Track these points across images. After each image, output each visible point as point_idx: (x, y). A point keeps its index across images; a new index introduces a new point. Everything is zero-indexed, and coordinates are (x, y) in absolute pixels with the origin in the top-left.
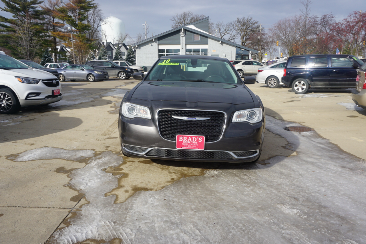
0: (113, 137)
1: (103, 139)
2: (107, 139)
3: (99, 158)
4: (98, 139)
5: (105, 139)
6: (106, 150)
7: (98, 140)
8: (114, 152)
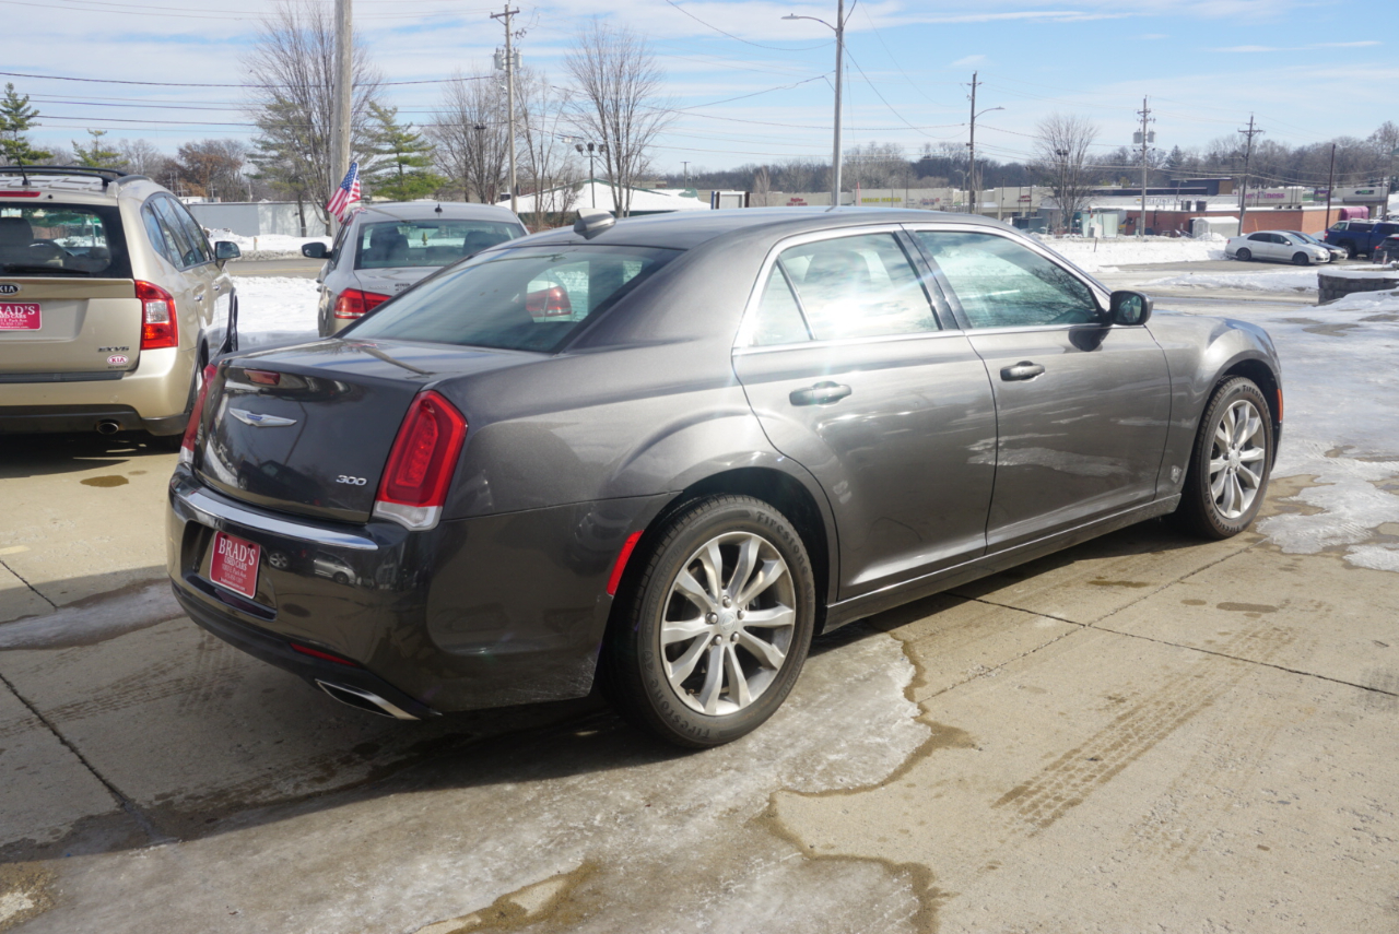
0: (1241, 613)
1: (1293, 609)
2: (1275, 605)
3: (1334, 537)
4: (1322, 611)
5: (1282, 607)
6: (1300, 560)
7: (1319, 606)
8: (1276, 548)
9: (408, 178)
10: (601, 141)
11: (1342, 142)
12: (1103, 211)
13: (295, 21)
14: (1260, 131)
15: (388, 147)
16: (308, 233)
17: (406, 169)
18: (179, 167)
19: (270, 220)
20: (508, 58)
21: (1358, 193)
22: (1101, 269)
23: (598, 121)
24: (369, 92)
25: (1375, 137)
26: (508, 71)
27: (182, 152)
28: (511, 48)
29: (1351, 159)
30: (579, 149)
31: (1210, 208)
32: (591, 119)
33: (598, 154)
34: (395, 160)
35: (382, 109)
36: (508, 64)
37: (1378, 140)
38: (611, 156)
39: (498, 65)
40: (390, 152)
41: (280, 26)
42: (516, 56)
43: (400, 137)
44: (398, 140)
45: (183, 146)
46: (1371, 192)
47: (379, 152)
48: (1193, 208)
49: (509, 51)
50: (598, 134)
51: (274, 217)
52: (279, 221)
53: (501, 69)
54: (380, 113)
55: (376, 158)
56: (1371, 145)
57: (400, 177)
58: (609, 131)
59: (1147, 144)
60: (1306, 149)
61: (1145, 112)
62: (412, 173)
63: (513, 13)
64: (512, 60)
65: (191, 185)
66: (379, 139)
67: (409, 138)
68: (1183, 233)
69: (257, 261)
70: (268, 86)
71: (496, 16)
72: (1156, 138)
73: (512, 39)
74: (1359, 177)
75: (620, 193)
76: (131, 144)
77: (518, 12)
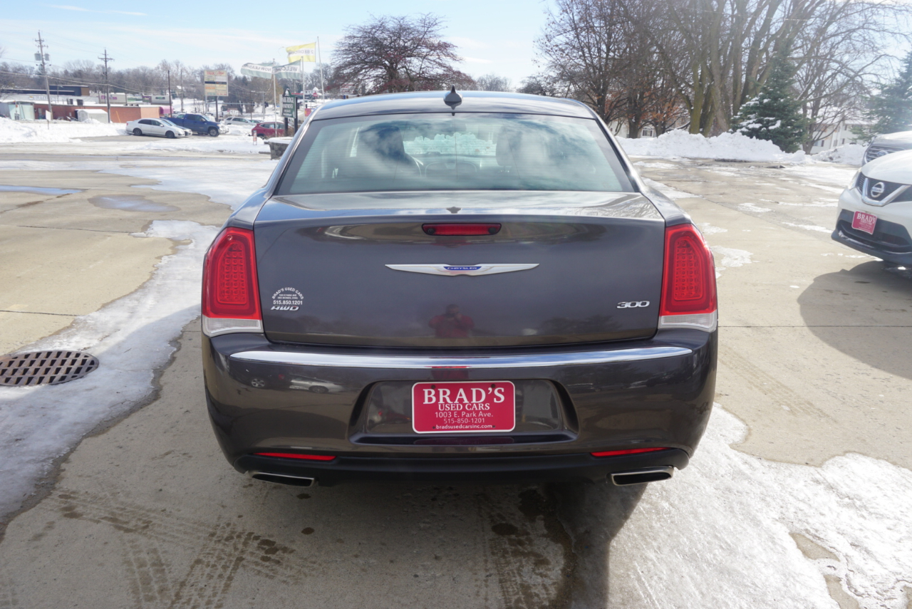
11: (142, 69)
12: (23, 103)
14: (111, 59)
21: (157, 98)
22: (71, 140)
25: (158, 68)
29: (149, 79)
31: (85, 104)
37: (160, 69)
46: (164, 98)
48: (75, 103)
56: (156, 71)
59: (45, 61)
60: (123, 72)
61: (40, 41)
68: (72, 119)
72: (50, 58)
74: (155, 89)
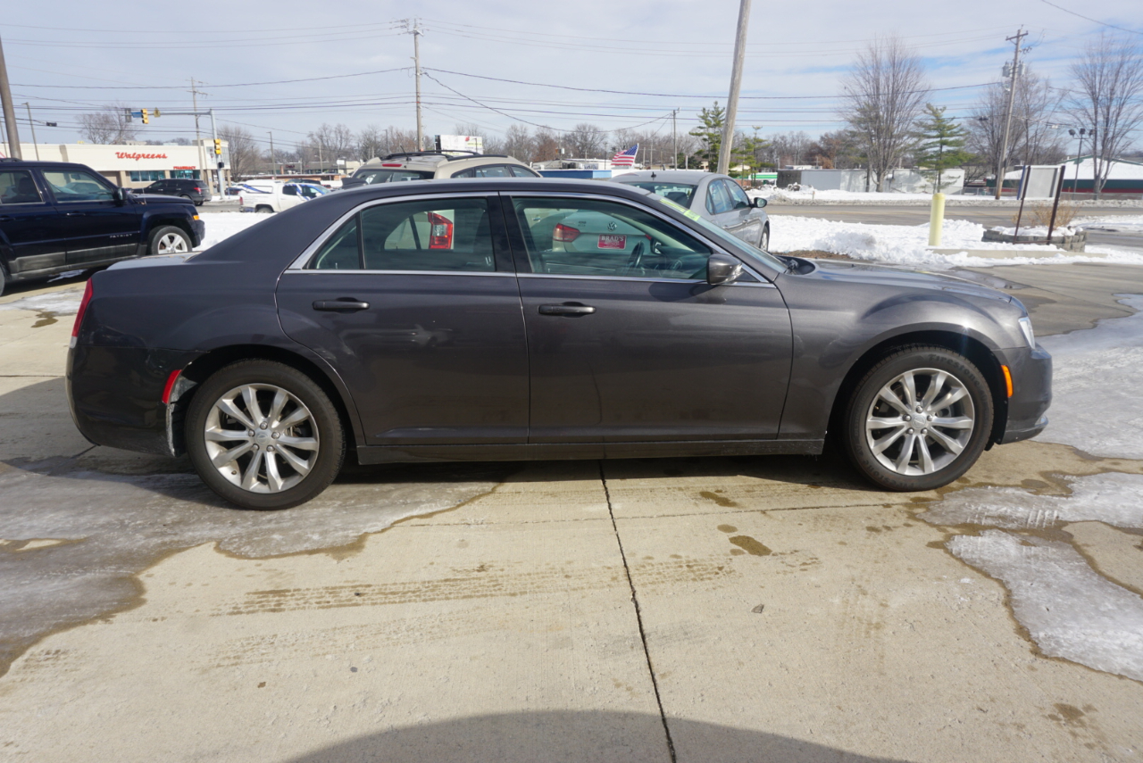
9: (946, 155)
10: (1091, 127)
13: (878, 53)
15: (935, 133)
16: (870, 190)
17: (945, 149)
18: (819, 147)
19: (847, 181)
20: (1014, 68)
23: (1091, 111)
24: (920, 97)
26: (1013, 78)
27: (822, 138)
28: (1018, 61)
30: (1072, 133)
32: (1084, 109)
33: (1088, 137)
34: (937, 142)
35: (935, 108)
36: (1014, 73)
38: (1099, 138)
39: (1005, 73)
40: (937, 137)
41: (868, 59)
42: (1021, 67)
43: (944, 127)
44: (941, 128)
45: (823, 134)
47: (929, 137)
49: (1015, 64)
50: (1089, 121)
51: (850, 179)
52: (853, 182)
53: (1008, 76)
54: (933, 110)
55: (926, 141)
57: (940, 154)
58: (1100, 119)
62: (949, 151)
63: (1023, 35)
64: (1017, 70)
65: (824, 158)
66: (929, 128)
67: (950, 128)
69: (811, 205)
70: (854, 96)
71: (1010, 39)
73: (1020, 56)
75: (1101, 164)
76: (795, 134)
77: (1027, 34)
